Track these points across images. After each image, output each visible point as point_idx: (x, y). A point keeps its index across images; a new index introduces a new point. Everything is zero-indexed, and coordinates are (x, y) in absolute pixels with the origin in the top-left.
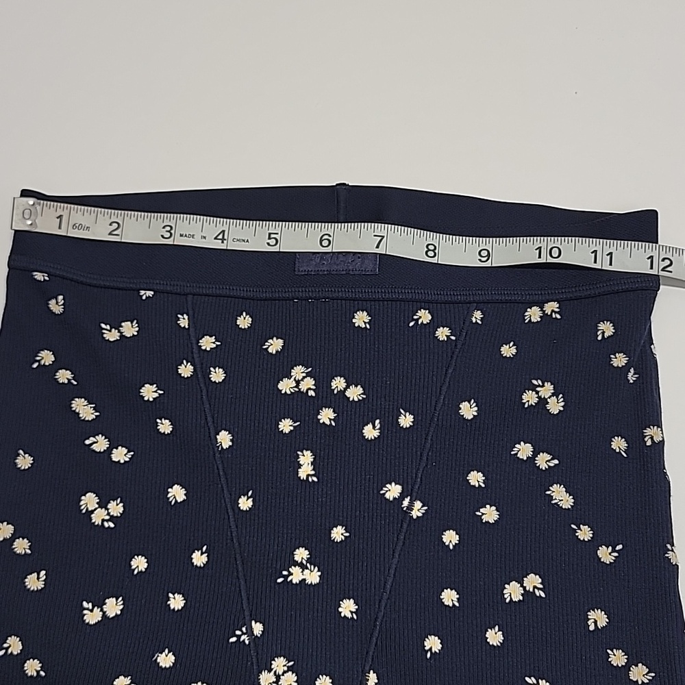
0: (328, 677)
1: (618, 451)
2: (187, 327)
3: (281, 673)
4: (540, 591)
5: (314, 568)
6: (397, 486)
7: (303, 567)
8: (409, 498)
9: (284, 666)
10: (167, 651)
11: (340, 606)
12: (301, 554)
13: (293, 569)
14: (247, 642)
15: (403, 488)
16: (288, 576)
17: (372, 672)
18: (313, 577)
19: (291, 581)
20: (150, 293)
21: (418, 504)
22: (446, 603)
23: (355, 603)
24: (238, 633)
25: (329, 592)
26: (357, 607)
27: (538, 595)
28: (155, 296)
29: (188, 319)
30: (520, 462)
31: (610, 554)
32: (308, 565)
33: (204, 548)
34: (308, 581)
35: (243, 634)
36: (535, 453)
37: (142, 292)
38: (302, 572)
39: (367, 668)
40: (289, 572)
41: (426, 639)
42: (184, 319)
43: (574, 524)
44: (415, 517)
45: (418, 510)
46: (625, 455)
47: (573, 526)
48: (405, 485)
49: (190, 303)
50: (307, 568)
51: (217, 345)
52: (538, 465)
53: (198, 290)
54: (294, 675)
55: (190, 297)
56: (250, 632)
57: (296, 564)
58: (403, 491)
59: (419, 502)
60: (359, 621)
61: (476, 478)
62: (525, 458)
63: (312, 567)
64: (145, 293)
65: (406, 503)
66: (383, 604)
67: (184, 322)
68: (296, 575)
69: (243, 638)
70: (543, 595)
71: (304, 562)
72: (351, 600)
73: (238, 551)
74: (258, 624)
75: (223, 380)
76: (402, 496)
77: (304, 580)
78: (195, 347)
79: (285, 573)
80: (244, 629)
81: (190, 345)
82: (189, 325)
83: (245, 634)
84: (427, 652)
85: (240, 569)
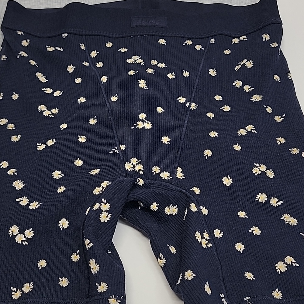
0: (158, 167)
1: (276, 80)
2: (84, 49)
3: (135, 164)
4: (254, 131)
5: (149, 122)
6: (184, 98)
7: (144, 122)
8: (189, 102)
9: (136, 161)
10: (78, 159)
11: (162, 139)
12: (142, 116)
13: (139, 123)
14: (118, 152)
15: (186, 99)
16: (136, 126)
17: (179, 167)
18: (149, 126)
19: (138, 127)
20: (66, 35)
21: (193, 104)
22: (212, 136)
23: (169, 138)
24: (114, 150)
25: (156, 132)
26: (170, 140)
27: (253, 132)
28: (68, 36)
29: (85, 46)
30: (237, 88)
31: (280, 119)
32: (146, 121)
33: (95, 117)
34: (147, 128)
35: (116, 149)
36: (243, 85)
37: (63, 35)
38: (143, 124)
39: (176, 165)
40: (137, 124)
41: (204, 152)
42: (83, 46)
43: (265, 105)
44: (192, 109)
45: (194, 106)
46: (280, 82)
47: (264, 106)
48: (187, 98)
49: (84, 39)
50: (145, 122)
51: (98, 54)
52: (245, 90)
53: (88, 33)
54: (142, 165)
55: (84, 37)
56: (119, 149)
57: (140, 120)
58: (186, 100)
59: (194, 103)
60: (171, 145)
61: (218, 98)
62: (239, 87)
63: (148, 121)
64: (64, 35)
65: (188, 104)
66: (182, 137)
67: (83, 47)
68: (140, 125)
69: (116, 151)
70: (256, 132)
71: (144, 119)
72: (167, 137)
73: (111, 116)
74: (123, 145)
75: (102, 66)
76: (186, 102)
77: (145, 127)
78: (89, 57)
79: (135, 124)
80: (116, 148)
81: (86, 57)
82: (85, 48)
83: (117, 150)
84: (205, 156)
85: (113, 125)
